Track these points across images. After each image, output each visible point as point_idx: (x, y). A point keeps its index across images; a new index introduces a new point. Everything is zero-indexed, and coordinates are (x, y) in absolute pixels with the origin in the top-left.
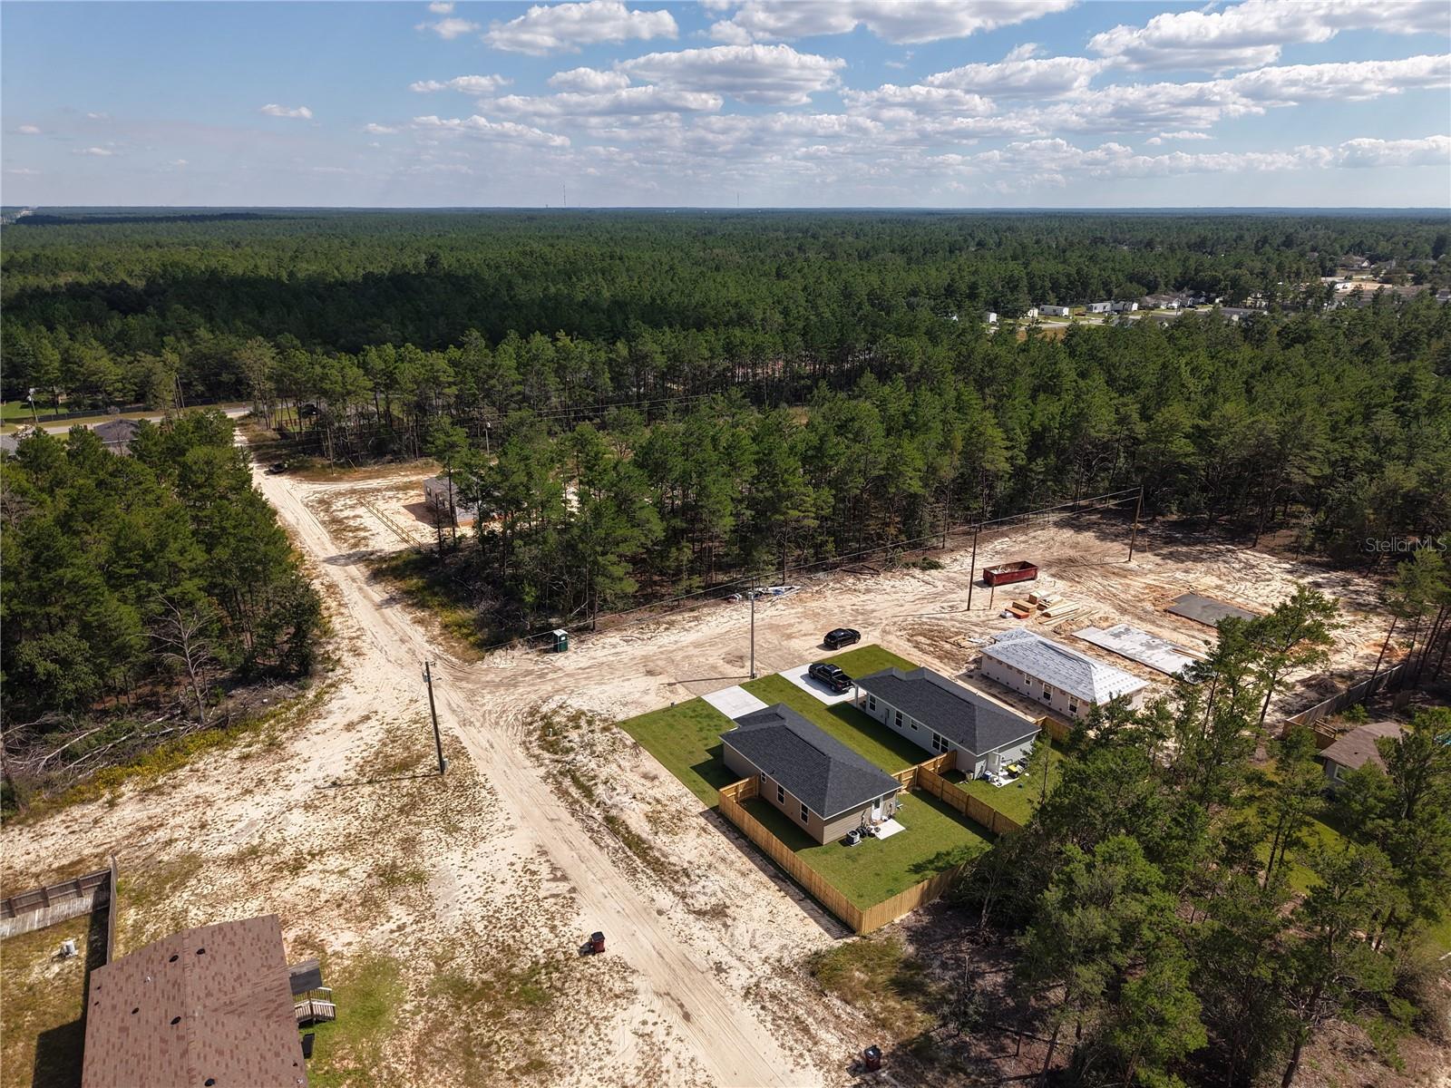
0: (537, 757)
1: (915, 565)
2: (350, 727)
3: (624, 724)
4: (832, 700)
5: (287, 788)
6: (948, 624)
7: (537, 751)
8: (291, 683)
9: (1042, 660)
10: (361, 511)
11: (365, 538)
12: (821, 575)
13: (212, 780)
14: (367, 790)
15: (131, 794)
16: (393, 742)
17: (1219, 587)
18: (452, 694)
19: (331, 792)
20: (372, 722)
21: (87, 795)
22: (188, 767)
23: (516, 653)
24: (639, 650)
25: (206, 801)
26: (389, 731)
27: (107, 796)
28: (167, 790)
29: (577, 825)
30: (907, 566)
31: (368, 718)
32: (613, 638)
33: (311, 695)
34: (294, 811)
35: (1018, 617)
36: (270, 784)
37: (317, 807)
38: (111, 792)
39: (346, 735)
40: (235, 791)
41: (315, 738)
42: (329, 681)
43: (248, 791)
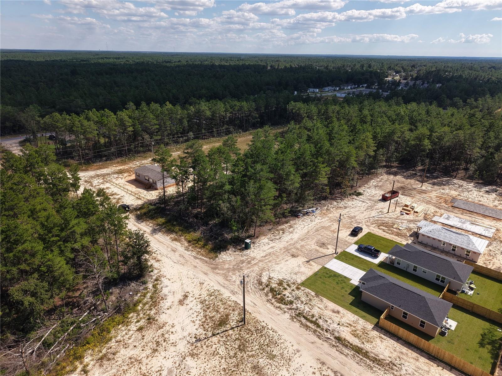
0: (279, 307)
1: (353, 194)
2: (181, 302)
3: (303, 284)
4: (377, 261)
5: (174, 344)
6: (386, 219)
7: (278, 305)
8: (137, 281)
9: (448, 236)
10: (108, 185)
11: (119, 199)
12: (323, 202)
13: (131, 347)
14: (215, 339)
15: (92, 363)
16: (208, 308)
17: (459, 195)
18: (217, 277)
19: (199, 344)
20: (190, 299)
21: (68, 369)
22: (113, 340)
23: (230, 252)
24: (279, 245)
25: (136, 360)
26: (202, 303)
27: (80, 367)
28: (111, 356)
29: (325, 344)
30: (350, 195)
31: (186, 297)
32: (264, 240)
33: (150, 286)
34: (187, 358)
35: (408, 214)
36: (164, 344)
37: (197, 355)
38: (81, 363)
39: (182, 308)
40: (149, 352)
41: (168, 311)
42: (154, 278)
43: (155, 351)
